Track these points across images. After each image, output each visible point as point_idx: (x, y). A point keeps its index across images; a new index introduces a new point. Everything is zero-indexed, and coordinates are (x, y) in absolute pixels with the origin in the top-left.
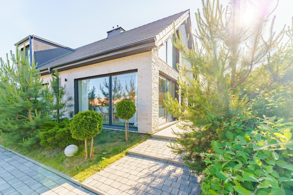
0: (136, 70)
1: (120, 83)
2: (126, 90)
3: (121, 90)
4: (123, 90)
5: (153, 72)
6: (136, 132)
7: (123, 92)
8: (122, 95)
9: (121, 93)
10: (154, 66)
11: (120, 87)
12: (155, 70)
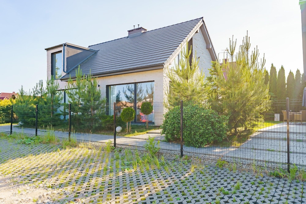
0: (154, 81)
1: (142, 86)
2: (147, 93)
3: (142, 93)
4: (144, 93)
5: (164, 83)
6: (153, 125)
7: (143, 96)
8: (143, 98)
9: (142, 96)
10: (165, 79)
11: (141, 90)
12: (166, 81)
